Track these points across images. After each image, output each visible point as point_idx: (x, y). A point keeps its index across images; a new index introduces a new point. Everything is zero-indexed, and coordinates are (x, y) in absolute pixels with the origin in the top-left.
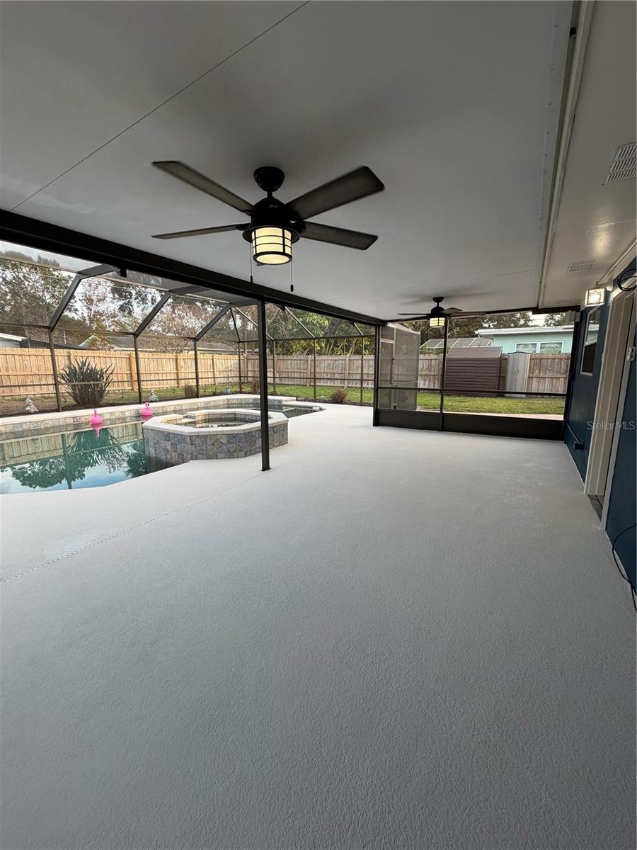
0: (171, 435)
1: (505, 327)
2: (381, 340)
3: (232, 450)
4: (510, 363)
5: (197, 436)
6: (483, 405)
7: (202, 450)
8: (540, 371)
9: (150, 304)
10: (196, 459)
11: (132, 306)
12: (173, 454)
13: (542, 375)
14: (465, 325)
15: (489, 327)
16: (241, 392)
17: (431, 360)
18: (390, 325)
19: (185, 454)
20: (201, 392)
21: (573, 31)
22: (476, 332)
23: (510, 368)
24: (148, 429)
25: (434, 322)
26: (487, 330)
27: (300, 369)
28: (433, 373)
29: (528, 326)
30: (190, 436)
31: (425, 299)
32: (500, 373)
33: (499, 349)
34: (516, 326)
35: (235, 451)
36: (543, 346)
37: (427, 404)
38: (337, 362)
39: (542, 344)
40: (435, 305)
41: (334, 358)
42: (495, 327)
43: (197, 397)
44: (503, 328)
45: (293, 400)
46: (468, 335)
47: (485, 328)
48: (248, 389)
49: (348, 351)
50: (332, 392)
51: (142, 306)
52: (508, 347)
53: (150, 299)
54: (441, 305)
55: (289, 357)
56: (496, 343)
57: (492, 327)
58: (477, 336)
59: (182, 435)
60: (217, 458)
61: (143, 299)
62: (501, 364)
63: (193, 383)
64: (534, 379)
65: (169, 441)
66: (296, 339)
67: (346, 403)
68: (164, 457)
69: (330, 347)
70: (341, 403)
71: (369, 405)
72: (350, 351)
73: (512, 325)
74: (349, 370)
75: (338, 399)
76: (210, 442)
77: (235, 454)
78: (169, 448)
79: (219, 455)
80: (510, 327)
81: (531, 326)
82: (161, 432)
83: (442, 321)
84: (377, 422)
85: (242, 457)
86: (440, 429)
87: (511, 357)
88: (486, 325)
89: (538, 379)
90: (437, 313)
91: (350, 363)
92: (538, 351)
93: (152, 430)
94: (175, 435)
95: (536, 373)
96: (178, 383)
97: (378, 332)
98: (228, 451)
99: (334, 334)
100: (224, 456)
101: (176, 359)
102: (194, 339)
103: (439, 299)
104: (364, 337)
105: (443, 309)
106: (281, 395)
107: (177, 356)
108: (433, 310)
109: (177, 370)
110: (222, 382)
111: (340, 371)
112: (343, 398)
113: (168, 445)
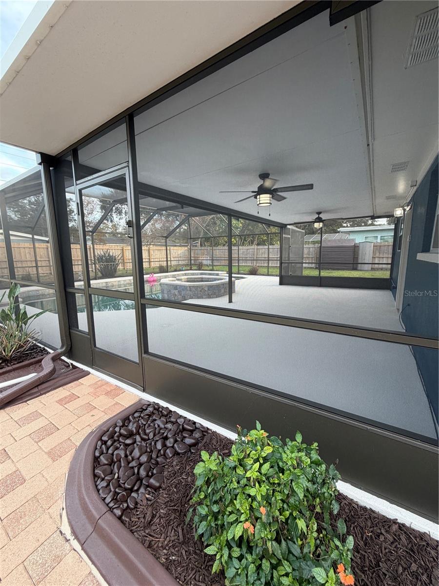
0: (178, 287)
1: (358, 226)
2: (284, 236)
3: (210, 294)
4: (361, 248)
5: (193, 286)
6: (344, 274)
7: (195, 294)
8: (380, 253)
9: (124, 215)
10: (192, 298)
11: (113, 217)
12: (179, 296)
13: (381, 256)
14: (330, 225)
15: (347, 226)
16: (191, 270)
17: (310, 248)
18: (288, 227)
19: (186, 296)
21: (368, 145)
22: (338, 230)
23: (360, 252)
24: (163, 284)
25: (316, 225)
26: (346, 228)
27: (225, 255)
28: (311, 256)
29: (375, 225)
30: (190, 287)
31: (311, 213)
32: (354, 255)
33: (353, 240)
34: (366, 225)
35: (212, 294)
36: (382, 238)
38: (249, 250)
39: (381, 237)
40: (317, 216)
41: (247, 248)
42: (352, 226)
44: (356, 227)
45: (225, 274)
46: (332, 232)
47: (344, 227)
48: (195, 268)
49: (252, 243)
50: (247, 269)
51: (119, 217)
52: (359, 239)
53: (124, 212)
54: (320, 216)
55: (218, 248)
56: (351, 237)
57: (349, 226)
58: (339, 232)
59: (185, 286)
60: (203, 298)
61: (119, 212)
62: (355, 249)
63: (164, 264)
64: (376, 259)
65: (177, 289)
66: (221, 237)
67: (258, 275)
68: (173, 299)
69: (241, 241)
70: (255, 274)
71: (277, 276)
72: (254, 244)
73: (363, 224)
74: (257, 255)
75: (253, 272)
76: (199, 289)
77: (212, 296)
78: (177, 294)
79: (204, 297)
80: (361, 226)
81: (377, 225)
82: (172, 285)
83: (321, 225)
84: (281, 283)
85: (215, 298)
86: (319, 285)
87: (361, 245)
88: (345, 225)
89: (378, 259)
90: (319, 220)
91: (257, 252)
92: (379, 240)
93: (166, 284)
94: (181, 286)
95: (377, 255)
97: (281, 231)
98: (209, 294)
99: (244, 233)
100: (206, 297)
101: (149, 250)
102: (166, 237)
103: (319, 213)
104: (270, 234)
105: (321, 218)
106: (217, 271)
107: (149, 248)
108: (316, 219)
109: (149, 256)
110: (176, 264)
111: (251, 256)
112: (256, 272)
113: (176, 292)
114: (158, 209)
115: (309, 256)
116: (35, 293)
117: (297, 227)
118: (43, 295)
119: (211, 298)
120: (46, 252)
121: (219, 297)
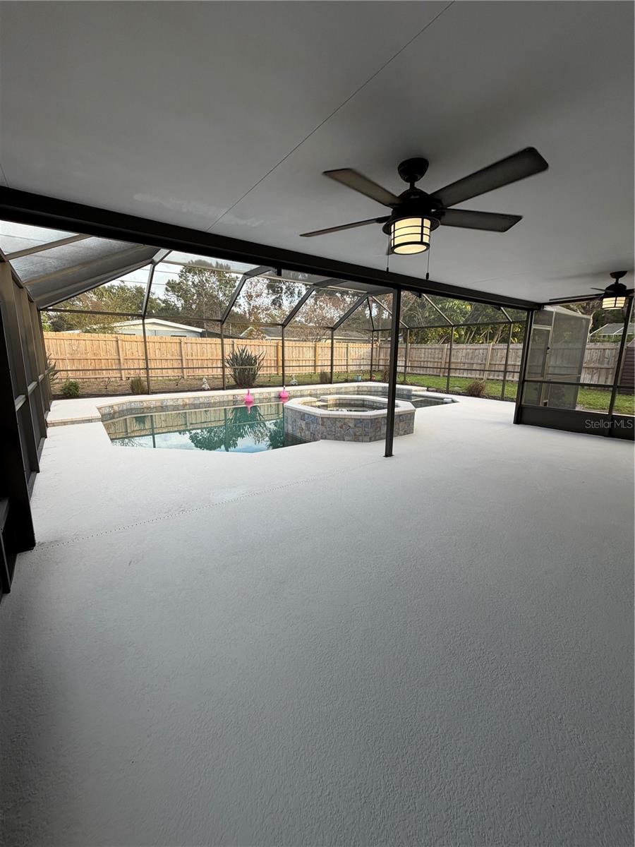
0: (306, 416)
2: (534, 327)
3: (358, 434)
5: (328, 418)
7: (331, 431)
9: (296, 297)
10: (326, 438)
11: (282, 300)
12: (307, 432)
16: (371, 380)
17: (605, 349)
18: (548, 308)
19: (316, 433)
20: (334, 378)
24: (288, 409)
25: (608, 303)
27: (434, 358)
28: (605, 366)
30: (322, 418)
31: (597, 275)
35: (361, 435)
37: (590, 403)
38: (477, 351)
40: (613, 281)
41: (474, 347)
43: (331, 383)
45: (424, 390)
48: (379, 377)
49: (492, 339)
50: (468, 384)
51: (290, 299)
53: (296, 292)
54: (621, 281)
55: (424, 346)
59: (315, 416)
60: (344, 440)
61: (291, 293)
63: (328, 370)
65: (304, 420)
66: (433, 327)
67: (483, 397)
68: (299, 434)
69: (470, 334)
70: (478, 396)
71: (512, 400)
72: (495, 340)
74: (491, 360)
75: (475, 392)
76: (338, 424)
77: (361, 438)
79: (346, 438)
82: (299, 412)
83: (621, 302)
84: (520, 419)
85: (367, 442)
86: (607, 433)
90: (616, 291)
91: (492, 353)
93: (292, 410)
94: (310, 415)
96: (315, 370)
97: (530, 318)
98: (355, 435)
99: (477, 320)
100: (350, 438)
101: (315, 348)
102: (332, 328)
103: (618, 275)
104: (513, 322)
105: (625, 287)
106: (411, 385)
107: (315, 344)
108: (608, 288)
109: (315, 357)
110: (354, 369)
111: (479, 362)
112: (479, 392)
113: (303, 424)
114: (314, 285)
115: (600, 366)
116: (138, 405)
117: (568, 308)
118: (148, 408)
119: (358, 441)
120: (178, 349)
121: (375, 440)
